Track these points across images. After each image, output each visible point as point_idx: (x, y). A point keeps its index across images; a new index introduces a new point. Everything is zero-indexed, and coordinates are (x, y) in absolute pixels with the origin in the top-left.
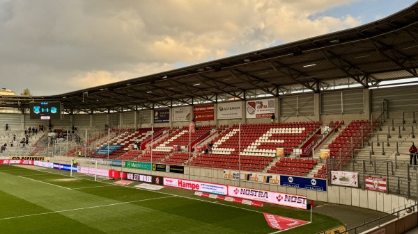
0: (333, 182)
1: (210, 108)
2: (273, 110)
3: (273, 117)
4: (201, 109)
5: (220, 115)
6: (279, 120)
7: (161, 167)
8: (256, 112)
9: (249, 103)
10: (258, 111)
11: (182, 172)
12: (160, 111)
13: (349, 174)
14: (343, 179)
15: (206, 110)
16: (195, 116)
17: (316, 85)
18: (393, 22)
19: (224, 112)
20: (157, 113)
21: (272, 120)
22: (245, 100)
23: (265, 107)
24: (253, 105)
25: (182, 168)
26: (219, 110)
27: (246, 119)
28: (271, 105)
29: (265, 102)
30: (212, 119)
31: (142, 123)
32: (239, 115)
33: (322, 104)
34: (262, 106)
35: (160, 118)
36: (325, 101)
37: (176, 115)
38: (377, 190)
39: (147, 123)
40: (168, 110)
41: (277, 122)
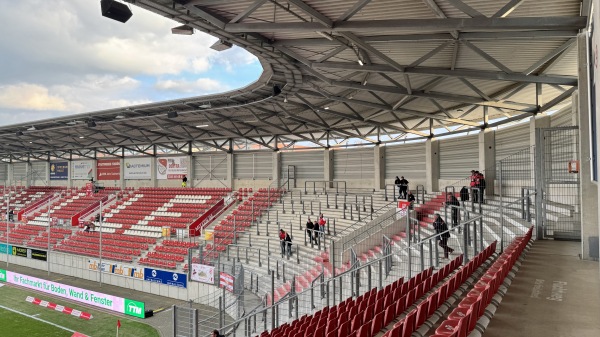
0: (193, 278)
1: (115, 164)
2: (185, 171)
3: (185, 180)
4: (106, 164)
5: (127, 173)
6: (192, 183)
7: (22, 251)
8: (168, 172)
9: (160, 161)
10: (170, 171)
11: (45, 259)
12: (57, 164)
13: (207, 269)
14: (201, 274)
15: (112, 166)
16: (98, 173)
17: (228, 143)
18: (255, 92)
19: (131, 170)
20: (53, 167)
21: (183, 184)
22: (155, 155)
23: (178, 166)
24: (164, 163)
25: (45, 253)
26: (126, 167)
27: (156, 180)
28: (183, 164)
29: (177, 160)
30: (117, 178)
31: (35, 179)
32: (149, 174)
33: (234, 166)
34: (174, 164)
35: (58, 174)
36: (238, 163)
37: (77, 171)
39: (42, 179)
40: (66, 164)
41: (189, 185)
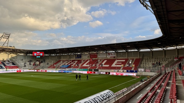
0: (139, 71)
2: (115, 56)
7: (91, 70)
8: (110, 56)
11: (98, 71)
12: (78, 55)
14: (141, 70)
15: (94, 55)
16: (90, 57)
22: (107, 53)
24: (109, 54)
26: (98, 55)
28: (114, 54)
32: (105, 57)
33: (128, 54)
34: (112, 54)
37: (84, 56)
38: (148, 72)
39: (73, 58)
40: (81, 55)
